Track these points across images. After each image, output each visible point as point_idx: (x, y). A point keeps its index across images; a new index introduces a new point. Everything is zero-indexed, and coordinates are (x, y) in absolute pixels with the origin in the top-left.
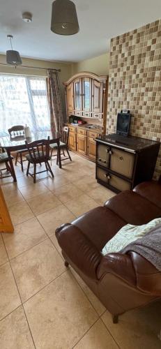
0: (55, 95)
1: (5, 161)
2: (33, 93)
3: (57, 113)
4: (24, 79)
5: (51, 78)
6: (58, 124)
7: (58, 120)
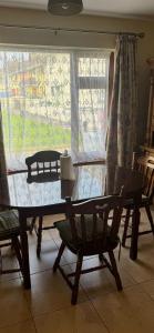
0: (126, 86)
1: (11, 234)
2: (80, 83)
3: (126, 122)
4: (68, 56)
5: (122, 53)
6: (125, 146)
7: (125, 138)
